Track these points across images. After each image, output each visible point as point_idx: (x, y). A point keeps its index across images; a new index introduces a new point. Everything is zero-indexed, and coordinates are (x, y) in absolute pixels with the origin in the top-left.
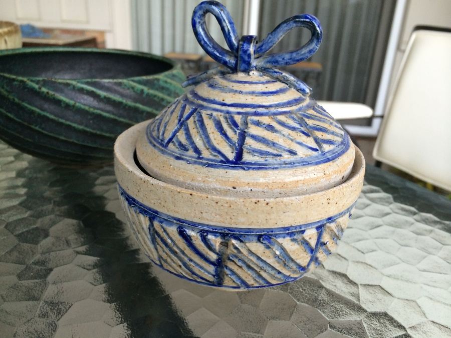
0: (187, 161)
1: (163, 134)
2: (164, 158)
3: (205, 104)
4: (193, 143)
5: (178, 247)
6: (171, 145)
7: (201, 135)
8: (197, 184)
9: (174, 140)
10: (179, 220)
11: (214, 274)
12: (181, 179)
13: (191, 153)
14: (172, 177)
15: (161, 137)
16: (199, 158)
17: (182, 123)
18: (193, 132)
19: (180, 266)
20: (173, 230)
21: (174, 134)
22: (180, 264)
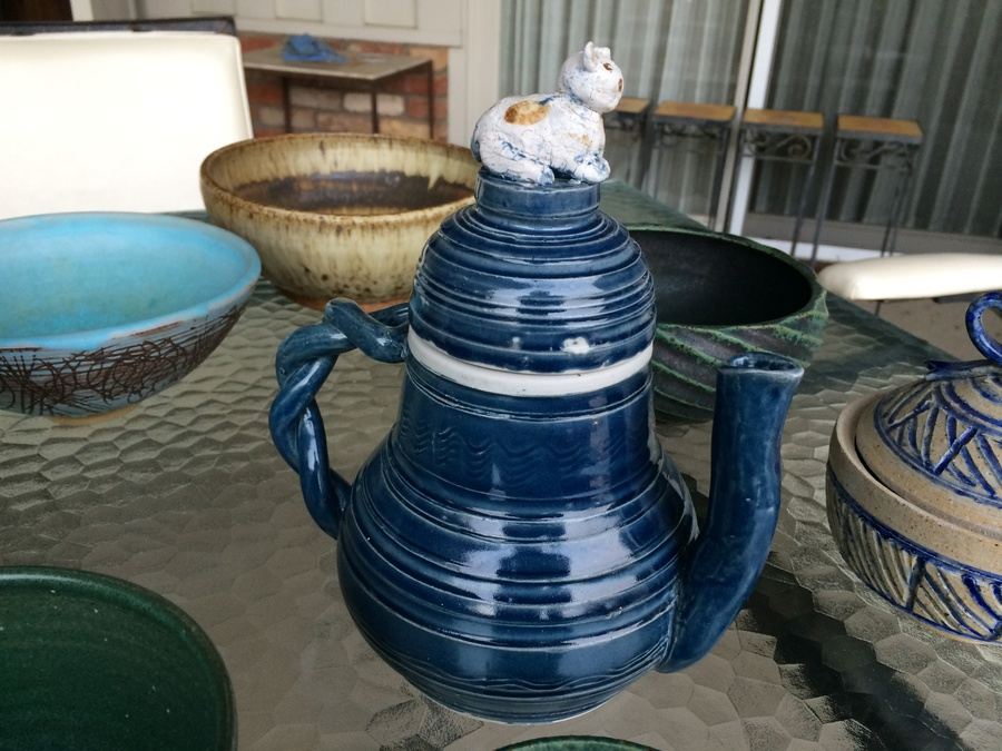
0: (976, 499)
1: (927, 454)
2: (937, 489)
3: (988, 424)
4: (980, 476)
5: (955, 594)
6: (945, 473)
7: (991, 469)
8: (990, 528)
9: (949, 467)
10: (967, 567)
11: (993, 628)
12: (968, 519)
13: (979, 488)
14: (955, 515)
15: (924, 459)
16: (992, 497)
17: (958, 448)
18: (979, 462)
19: (946, 615)
20: (955, 577)
21: (948, 460)
22: (948, 612)
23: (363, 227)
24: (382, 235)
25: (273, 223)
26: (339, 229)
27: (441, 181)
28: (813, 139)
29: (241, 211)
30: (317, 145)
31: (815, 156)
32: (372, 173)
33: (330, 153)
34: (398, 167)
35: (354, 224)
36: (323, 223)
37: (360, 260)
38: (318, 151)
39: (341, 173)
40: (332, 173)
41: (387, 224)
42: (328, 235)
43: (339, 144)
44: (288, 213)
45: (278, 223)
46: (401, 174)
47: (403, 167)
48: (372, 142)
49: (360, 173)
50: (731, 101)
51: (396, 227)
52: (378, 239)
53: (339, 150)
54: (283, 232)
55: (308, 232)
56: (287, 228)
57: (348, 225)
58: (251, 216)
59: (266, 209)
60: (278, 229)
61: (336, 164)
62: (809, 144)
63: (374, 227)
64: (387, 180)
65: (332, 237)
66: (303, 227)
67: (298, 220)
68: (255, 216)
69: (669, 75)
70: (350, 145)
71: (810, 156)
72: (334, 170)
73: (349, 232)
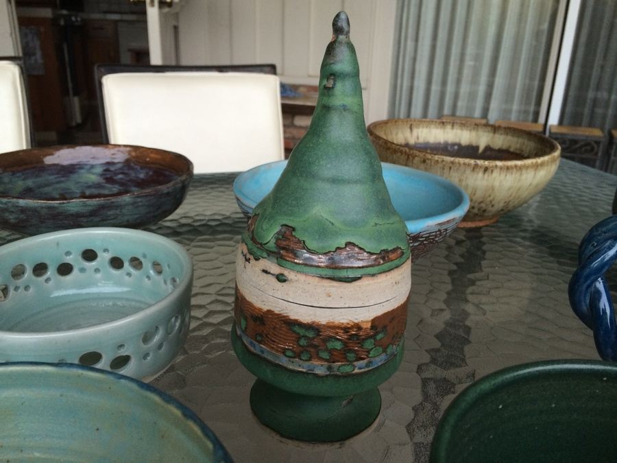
23: (501, 168)
24: (512, 173)
25: (440, 165)
26: (486, 169)
27: (488, 148)
28: (598, 143)
29: (416, 158)
30: (409, 126)
31: (600, 154)
32: (440, 144)
33: (415, 131)
34: (457, 140)
35: (496, 166)
36: (476, 165)
37: (493, 190)
38: (409, 130)
39: (420, 144)
40: (416, 143)
41: (516, 166)
42: (478, 173)
43: (421, 126)
44: (452, 159)
45: (444, 166)
46: (459, 145)
47: (460, 140)
48: (441, 124)
49: (433, 144)
50: (536, 120)
51: (520, 168)
52: (509, 177)
53: (420, 130)
54: (446, 171)
55: (465, 171)
56: (450, 168)
57: (492, 167)
58: (424, 161)
59: (436, 157)
60: (443, 169)
61: (418, 138)
62: (595, 146)
63: (508, 168)
64: (449, 148)
65: (481, 175)
66: (462, 168)
67: (459, 163)
68: (427, 161)
69: (494, 105)
70: (427, 127)
71: (596, 154)
72: (417, 141)
73: (492, 171)
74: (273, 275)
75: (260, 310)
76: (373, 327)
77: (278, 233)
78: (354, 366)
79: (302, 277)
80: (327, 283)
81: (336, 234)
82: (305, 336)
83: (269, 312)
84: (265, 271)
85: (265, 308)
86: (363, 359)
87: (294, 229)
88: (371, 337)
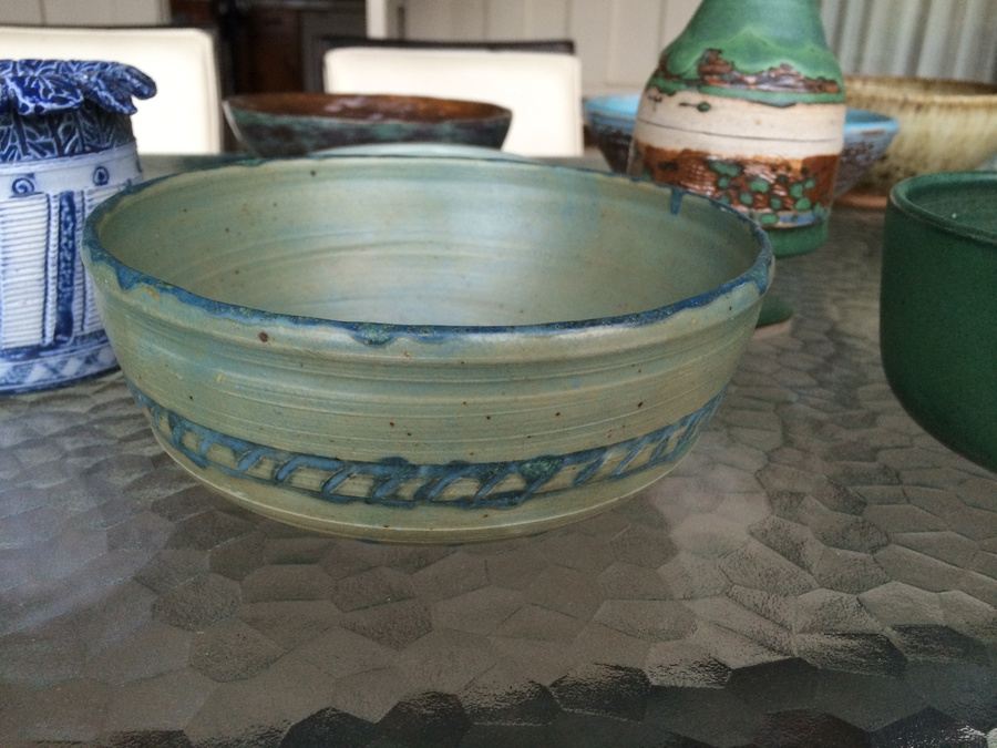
74: (693, 106)
75: (673, 153)
76: (804, 171)
77: (702, 58)
78: (778, 218)
79: (728, 103)
80: (757, 108)
81: (768, 55)
82: (727, 176)
83: (686, 152)
84: (684, 105)
85: (679, 148)
86: (788, 209)
87: (720, 52)
88: (799, 182)
